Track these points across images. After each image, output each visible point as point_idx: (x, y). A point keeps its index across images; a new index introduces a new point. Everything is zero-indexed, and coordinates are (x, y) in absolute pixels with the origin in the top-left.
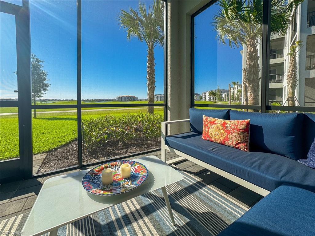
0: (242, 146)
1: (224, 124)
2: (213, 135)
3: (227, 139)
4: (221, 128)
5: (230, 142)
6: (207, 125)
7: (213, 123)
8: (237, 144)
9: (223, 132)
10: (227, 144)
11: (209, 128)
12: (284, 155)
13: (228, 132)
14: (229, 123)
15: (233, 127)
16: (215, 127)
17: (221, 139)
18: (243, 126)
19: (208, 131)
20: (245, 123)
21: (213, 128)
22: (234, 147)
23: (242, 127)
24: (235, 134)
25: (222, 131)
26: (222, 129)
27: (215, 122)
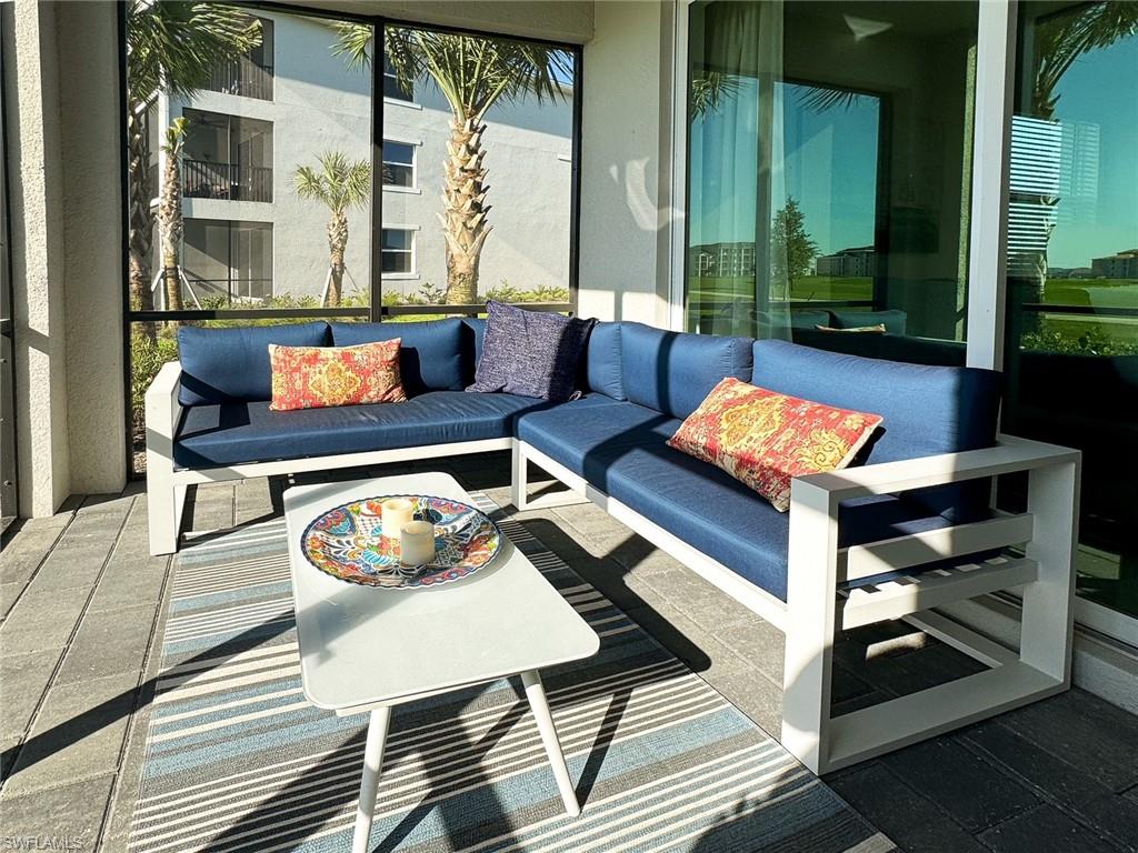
0: (396, 393)
1: (346, 357)
2: (327, 390)
3: (366, 388)
4: (343, 368)
5: (372, 394)
6: (297, 369)
7: (313, 360)
8: (387, 393)
9: (353, 375)
10: (365, 399)
11: (306, 375)
12: (447, 389)
13: (364, 373)
14: (357, 352)
15: (373, 360)
16: (324, 369)
17: (351, 392)
18: (394, 353)
19: (305, 383)
20: (396, 347)
21: (320, 373)
22: (382, 402)
23: (392, 355)
24: (381, 373)
25: (349, 374)
26: (347, 369)
27: (320, 357)
